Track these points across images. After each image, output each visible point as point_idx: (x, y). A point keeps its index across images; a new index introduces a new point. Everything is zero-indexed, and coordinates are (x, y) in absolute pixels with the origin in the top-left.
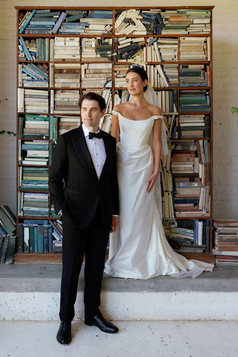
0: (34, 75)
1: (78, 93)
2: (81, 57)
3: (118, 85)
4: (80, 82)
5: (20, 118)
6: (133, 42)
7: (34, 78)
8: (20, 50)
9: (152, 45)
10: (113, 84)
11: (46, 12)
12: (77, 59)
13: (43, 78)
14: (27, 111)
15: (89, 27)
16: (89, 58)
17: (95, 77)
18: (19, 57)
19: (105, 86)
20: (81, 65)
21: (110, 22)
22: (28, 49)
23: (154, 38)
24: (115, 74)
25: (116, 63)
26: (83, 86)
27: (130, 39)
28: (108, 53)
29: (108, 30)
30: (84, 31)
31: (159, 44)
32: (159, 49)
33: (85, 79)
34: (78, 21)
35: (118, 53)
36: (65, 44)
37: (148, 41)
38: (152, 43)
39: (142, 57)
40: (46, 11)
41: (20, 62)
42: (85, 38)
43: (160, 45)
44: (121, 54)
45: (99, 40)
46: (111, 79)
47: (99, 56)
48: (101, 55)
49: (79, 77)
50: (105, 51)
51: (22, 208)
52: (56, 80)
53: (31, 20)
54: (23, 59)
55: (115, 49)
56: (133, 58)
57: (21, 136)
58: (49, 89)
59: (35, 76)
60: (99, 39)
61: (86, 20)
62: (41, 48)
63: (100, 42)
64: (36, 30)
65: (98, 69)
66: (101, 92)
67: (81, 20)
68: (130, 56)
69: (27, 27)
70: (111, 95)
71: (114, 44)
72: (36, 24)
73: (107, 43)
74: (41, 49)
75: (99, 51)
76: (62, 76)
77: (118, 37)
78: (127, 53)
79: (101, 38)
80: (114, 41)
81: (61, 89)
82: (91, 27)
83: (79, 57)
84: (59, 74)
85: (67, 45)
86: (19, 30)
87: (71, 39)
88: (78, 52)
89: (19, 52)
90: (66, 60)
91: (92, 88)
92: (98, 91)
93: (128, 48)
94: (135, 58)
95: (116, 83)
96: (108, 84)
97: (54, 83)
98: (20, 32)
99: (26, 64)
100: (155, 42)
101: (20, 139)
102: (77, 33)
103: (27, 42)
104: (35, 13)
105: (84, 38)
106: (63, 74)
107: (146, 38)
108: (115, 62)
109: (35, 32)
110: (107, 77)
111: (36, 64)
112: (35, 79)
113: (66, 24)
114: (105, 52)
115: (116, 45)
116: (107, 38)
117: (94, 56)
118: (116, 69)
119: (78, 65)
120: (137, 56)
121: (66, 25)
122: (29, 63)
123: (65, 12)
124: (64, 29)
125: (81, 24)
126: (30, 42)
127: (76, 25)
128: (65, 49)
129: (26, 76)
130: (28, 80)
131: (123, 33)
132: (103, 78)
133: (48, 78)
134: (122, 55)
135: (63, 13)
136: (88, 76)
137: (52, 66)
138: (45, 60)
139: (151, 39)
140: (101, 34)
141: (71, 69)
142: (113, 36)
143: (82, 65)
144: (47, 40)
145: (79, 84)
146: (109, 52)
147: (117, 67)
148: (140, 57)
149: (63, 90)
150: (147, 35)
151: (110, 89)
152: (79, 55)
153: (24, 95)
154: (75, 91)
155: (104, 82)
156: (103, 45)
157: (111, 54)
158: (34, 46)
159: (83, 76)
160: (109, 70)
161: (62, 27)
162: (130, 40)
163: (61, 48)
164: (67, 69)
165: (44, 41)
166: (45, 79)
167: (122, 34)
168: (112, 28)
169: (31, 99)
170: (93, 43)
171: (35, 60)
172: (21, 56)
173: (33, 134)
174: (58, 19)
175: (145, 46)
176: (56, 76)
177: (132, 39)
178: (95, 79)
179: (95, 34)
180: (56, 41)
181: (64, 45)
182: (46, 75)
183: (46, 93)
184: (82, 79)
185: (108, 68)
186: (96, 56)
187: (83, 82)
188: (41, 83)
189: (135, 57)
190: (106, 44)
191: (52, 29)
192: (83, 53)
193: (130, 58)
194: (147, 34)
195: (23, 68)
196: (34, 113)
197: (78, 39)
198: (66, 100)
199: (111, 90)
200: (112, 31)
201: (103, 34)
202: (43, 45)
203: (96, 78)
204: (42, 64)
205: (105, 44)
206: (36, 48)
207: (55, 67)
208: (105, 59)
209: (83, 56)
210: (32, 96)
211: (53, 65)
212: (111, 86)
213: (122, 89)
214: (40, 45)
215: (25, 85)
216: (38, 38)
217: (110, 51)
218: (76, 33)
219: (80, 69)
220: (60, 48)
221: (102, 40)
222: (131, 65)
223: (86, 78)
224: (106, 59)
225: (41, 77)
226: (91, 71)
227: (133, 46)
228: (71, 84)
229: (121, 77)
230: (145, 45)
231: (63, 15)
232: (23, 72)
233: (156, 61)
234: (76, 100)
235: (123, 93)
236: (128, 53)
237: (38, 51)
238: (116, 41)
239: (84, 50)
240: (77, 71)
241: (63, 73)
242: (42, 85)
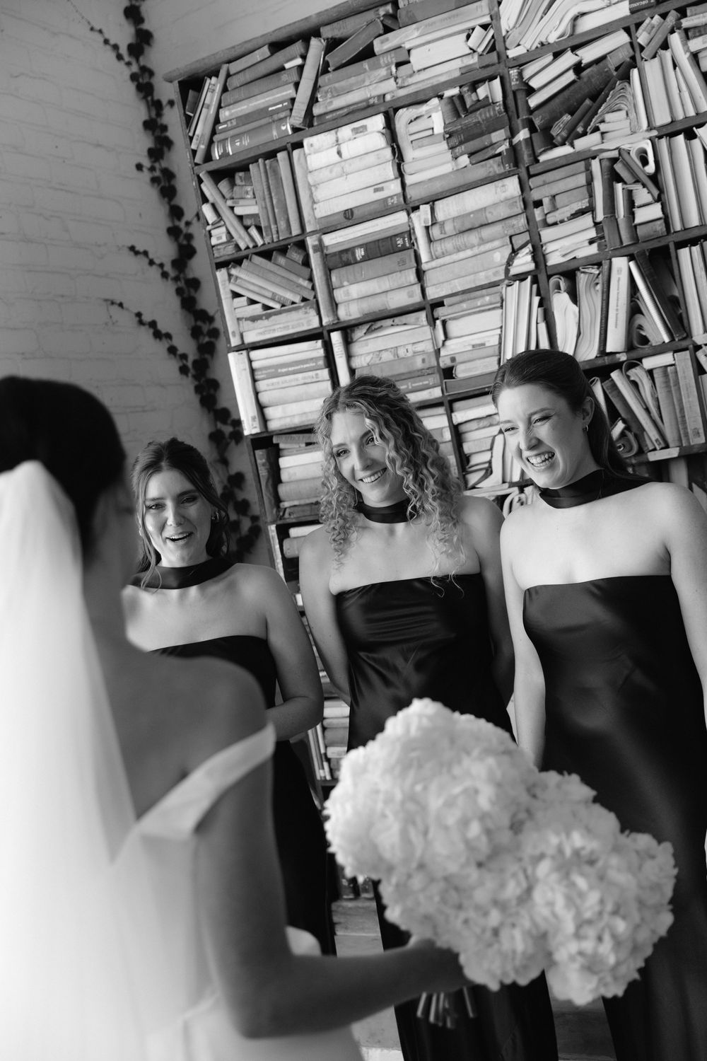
0: (270, 295)
1: (425, 323)
2: (403, 185)
3: (557, 253)
4: (416, 280)
5: (259, 453)
6: (584, 62)
7: (271, 304)
8: (210, 222)
9: (661, 52)
10: (538, 255)
11: (259, 60)
12: (392, 197)
13: (297, 299)
14: (273, 426)
15: (408, 62)
16: (430, 180)
17: (466, 248)
18: (213, 247)
19: (507, 271)
20: (409, 215)
21: (479, 13)
22: (232, 208)
23: (664, 16)
24: (538, 214)
25: (532, 171)
26: (433, 293)
27: (569, 54)
28: (494, 141)
29: (480, 50)
30: (397, 83)
31: (688, 34)
32: (695, 57)
33: (434, 264)
34: (367, 53)
35: (533, 129)
36: (339, 153)
37: (642, 38)
38: (660, 43)
39: (632, 115)
40: (257, 56)
41: (218, 261)
42: (405, 109)
43: (695, 37)
44: (547, 129)
45: (451, 98)
46: (526, 237)
47: (464, 160)
48: (471, 155)
49: (411, 261)
50: (481, 134)
51: (323, 751)
52: (339, 295)
53: (220, 107)
54: (224, 248)
55: (518, 117)
56: (596, 129)
57: (272, 512)
58: (325, 334)
59: (273, 299)
60: (453, 96)
61: (393, 39)
62: (270, 194)
63: (458, 107)
64: (243, 133)
65: (469, 214)
66: (498, 299)
67: (378, 47)
68: (581, 124)
69: (214, 132)
70: (536, 300)
71: (510, 97)
72: (240, 114)
73: (486, 103)
74: (271, 198)
75: (461, 143)
76: (354, 275)
77: (521, 63)
78: (567, 118)
79: (461, 87)
80: (507, 85)
81: (361, 321)
82: (417, 60)
83: (395, 187)
84: (343, 271)
85: (345, 154)
86: (194, 152)
87: (357, 128)
88: (390, 171)
89: (208, 228)
90: (356, 213)
91: (464, 292)
92: (487, 298)
93: (566, 93)
94: (603, 127)
95: (549, 248)
96: (516, 262)
97: (334, 305)
98: (198, 159)
99: (238, 262)
100: (672, 32)
101: (272, 523)
102: (374, 97)
103: (224, 185)
104: (228, 75)
105: (401, 111)
106: (357, 266)
107: (633, 29)
108: (528, 168)
109: (241, 141)
110: (511, 232)
111: (267, 254)
112: (271, 308)
113: (329, 79)
114: (485, 141)
115: (520, 96)
116: (482, 81)
117: (448, 168)
118: (535, 195)
119: (400, 218)
120: (608, 117)
121: (330, 82)
122: (247, 257)
123: (317, 34)
124: (329, 100)
125: (382, 61)
126: (233, 184)
127: (365, 71)
128: (344, 174)
129: (245, 303)
130: (254, 319)
131: (538, 41)
132: (496, 243)
133: (313, 293)
134: (551, 128)
135: (314, 42)
136: (439, 249)
137: (316, 249)
138: (291, 233)
139: (653, 27)
140: (457, 74)
141: (378, 240)
142: (502, 65)
143: (412, 215)
144: (281, 156)
145: (417, 289)
146: (499, 135)
147: (541, 183)
148: (623, 113)
149: (374, 321)
150: (635, 16)
151: (529, 278)
152: (396, 178)
153: (253, 371)
154: (411, 317)
155: (502, 257)
156: (473, 115)
157: (505, 140)
158: (247, 193)
159: (424, 257)
160: (513, 204)
161: (319, 96)
162: (569, 59)
163: (331, 172)
164: (366, 244)
165: (274, 164)
166: (304, 300)
167: (534, 48)
168: (493, 37)
169: (275, 380)
170: (435, 117)
171: (260, 242)
172: (219, 238)
173: (308, 498)
174: (301, 68)
175: (633, 63)
176: (334, 279)
177: (579, 52)
178: (469, 253)
179: (435, 82)
180: (310, 154)
181: (337, 158)
182: (306, 284)
183: (315, 349)
184: (424, 267)
185: (507, 199)
186: (457, 165)
187: (429, 278)
188: (294, 316)
189: (603, 121)
190: (484, 107)
191: (288, 112)
192: (407, 167)
193: (584, 134)
194: (630, 9)
195: (230, 279)
196: (293, 426)
197: (378, 122)
198: (387, 356)
199: (535, 281)
200: (493, 49)
201: (466, 71)
202: (272, 180)
203: (472, 247)
204: (283, 250)
205: (478, 109)
206: (255, 198)
207: (327, 247)
208: (488, 166)
209: (409, 180)
210: (275, 372)
211: (317, 243)
212: (532, 266)
213: (573, 265)
214: (265, 184)
215: (250, 338)
216: (255, 160)
217: (503, 131)
218: (371, 101)
219: (410, 231)
220: (325, 174)
221: (466, 96)
222: (594, 158)
223: (437, 258)
224: (494, 167)
225: (290, 296)
226: (449, 228)
227: (585, 80)
228: (390, 295)
229: (562, 221)
230: (633, 58)
231: (316, 45)
232: (236, 295)
233: (692, 113)
234: (420, 347)
235: (582, 279)
236: (572, 114)
237: (264, 206)
238: (517, 80)
239: (409, 154)
240: (400, 242)
241: (356, 262)
242: (299, 325)
